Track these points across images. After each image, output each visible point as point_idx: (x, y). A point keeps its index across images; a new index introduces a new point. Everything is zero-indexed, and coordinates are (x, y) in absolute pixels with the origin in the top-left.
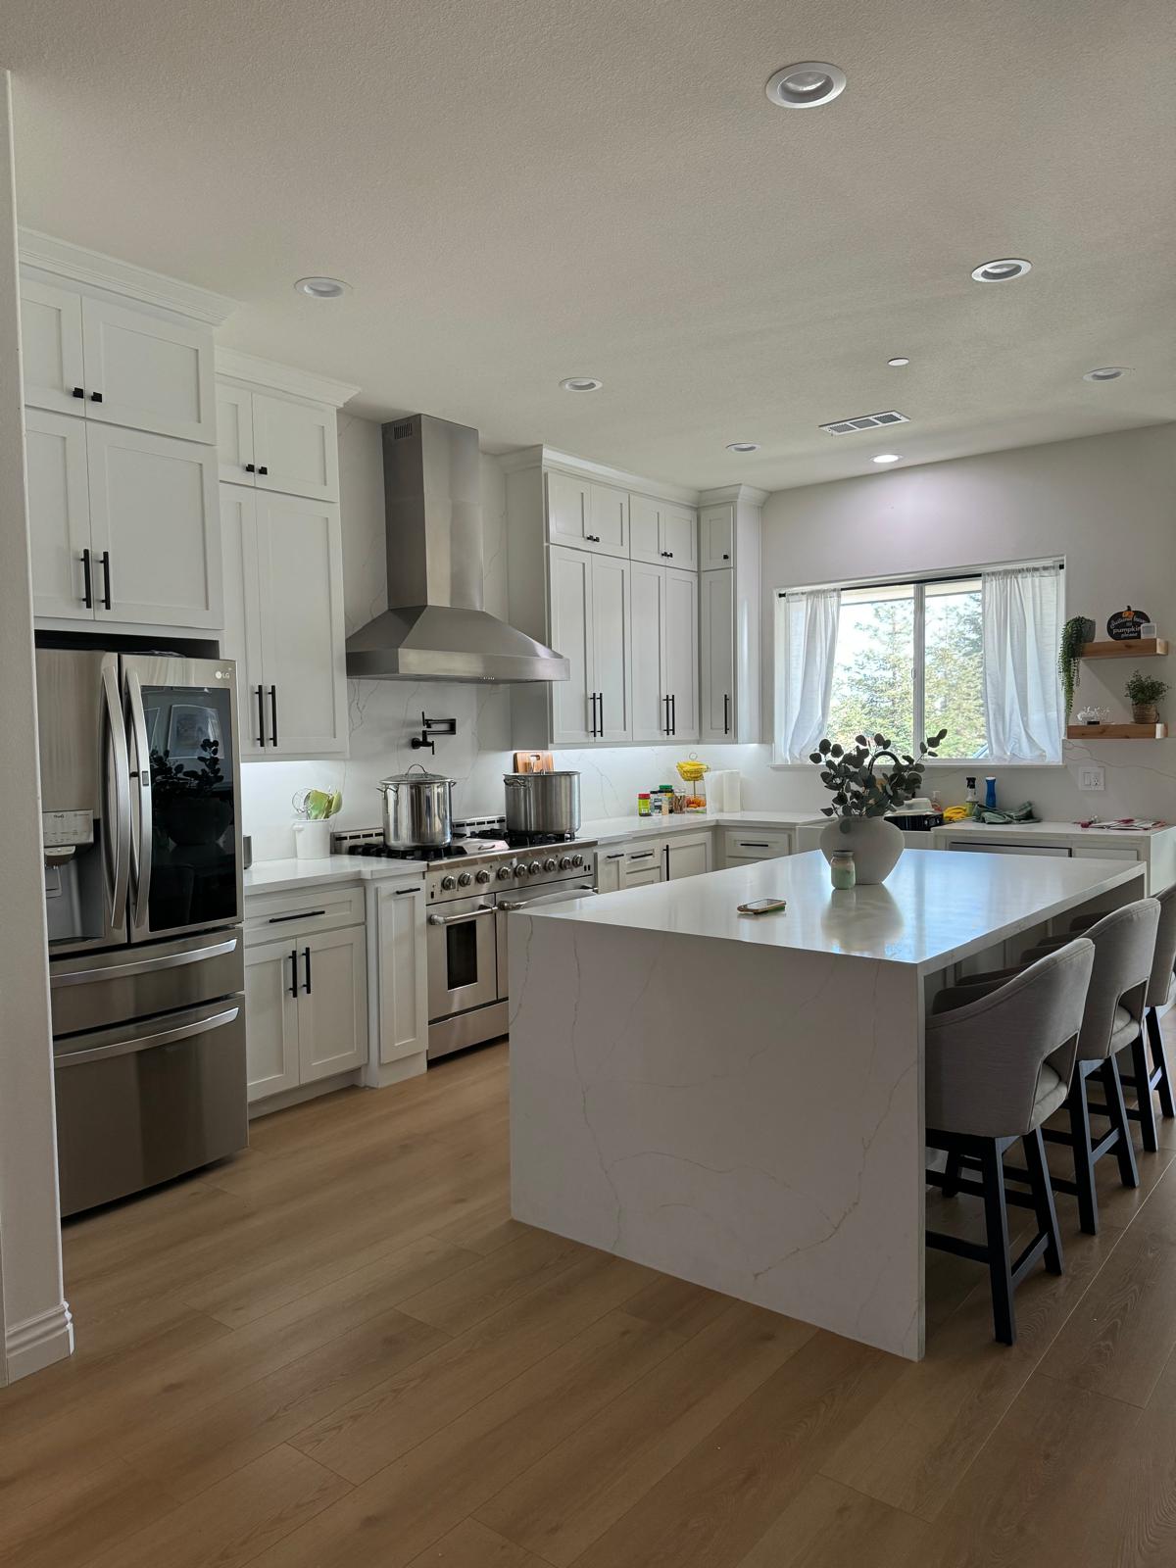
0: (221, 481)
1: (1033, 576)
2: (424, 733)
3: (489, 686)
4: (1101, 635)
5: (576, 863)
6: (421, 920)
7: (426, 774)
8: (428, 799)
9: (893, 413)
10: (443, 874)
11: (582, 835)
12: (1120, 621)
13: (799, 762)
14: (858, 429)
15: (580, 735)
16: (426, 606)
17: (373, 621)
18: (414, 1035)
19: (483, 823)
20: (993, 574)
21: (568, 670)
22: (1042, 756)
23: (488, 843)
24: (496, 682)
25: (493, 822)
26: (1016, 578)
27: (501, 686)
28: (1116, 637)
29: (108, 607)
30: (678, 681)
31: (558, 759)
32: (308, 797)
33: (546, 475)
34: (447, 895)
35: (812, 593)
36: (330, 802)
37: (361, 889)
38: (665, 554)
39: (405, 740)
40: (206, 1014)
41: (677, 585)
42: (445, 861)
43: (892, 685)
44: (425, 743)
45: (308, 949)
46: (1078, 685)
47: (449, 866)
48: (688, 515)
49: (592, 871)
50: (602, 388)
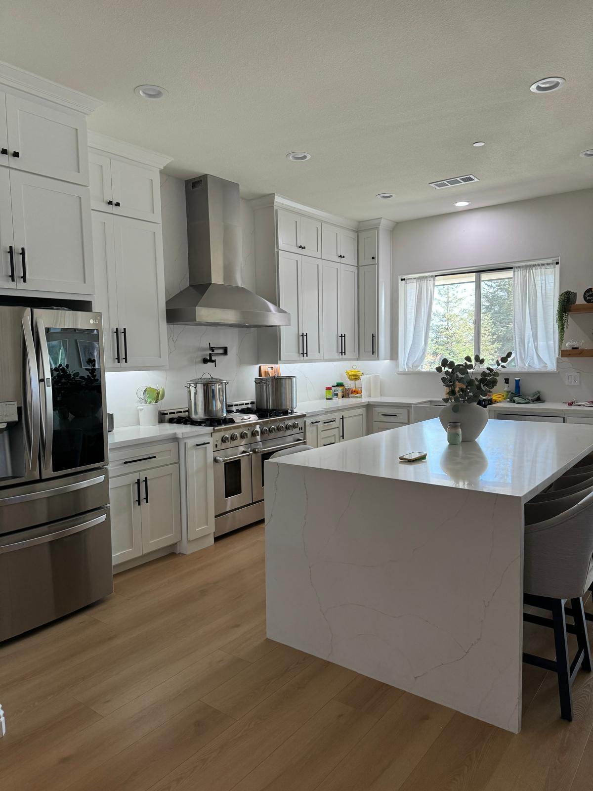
0: (92, 210)
1: (541, 268)
2: (210, 355)
3: (245, 329)
4: (580, 300)
5: (294, 426)
6: (210, 460)
7: (212, 378)
8: (213, 391)
9: (471, 176)
10: (222, 434)
11: (298, 411)
12: (591, 293)
13: (412, 370)
14: (450, 186)
15: (295, 355)
16: (211, 283)
17: (181, 292)
18: (207, 524)
19: (243, 404)
20: (519, 267)
21: (289, 320)
22: (546, 366)
23: (246, 416)
24: (249, 327)
25: (248, 404)
26: (532, 269)
27: (252, 329)
28: (588, 301)
29: (25, 281)
30: (347, 327)
31: (283, 369)
32: (145, 391)
33: (276, 210)
34: (224, 446)
35: (419, 278)
36: (158, 394)
37: (177, 443)
38: (341, 256)
39: (200, 359)
40: (89, 519)
41: (346, 274)
42: (223, 427)
43: (447, 329)
44: (211, 361)
45: (146, 478)
46: (567, 328)
47: (225, 429)
48: (353, 235)
49: (303, 431)
50: (310, 159)
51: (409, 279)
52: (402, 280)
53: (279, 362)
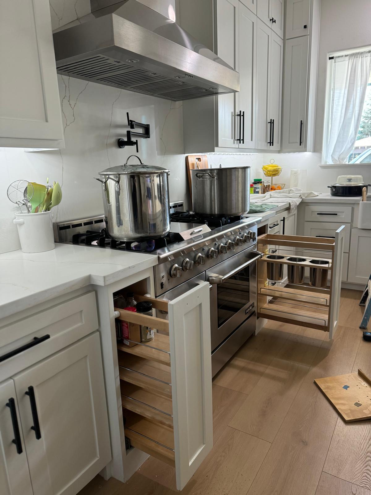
2: (129, 134)
8: (148, 188)
15: (231, 142)
32: (27, 189)
35: (353, 55)
36: (49, 194)
37: (93, 294)
38: (273, 19)
39: (113, 140)
44: (130, 143)
51: (339, 57)
52: (330, 58)
53: (216, 149)
